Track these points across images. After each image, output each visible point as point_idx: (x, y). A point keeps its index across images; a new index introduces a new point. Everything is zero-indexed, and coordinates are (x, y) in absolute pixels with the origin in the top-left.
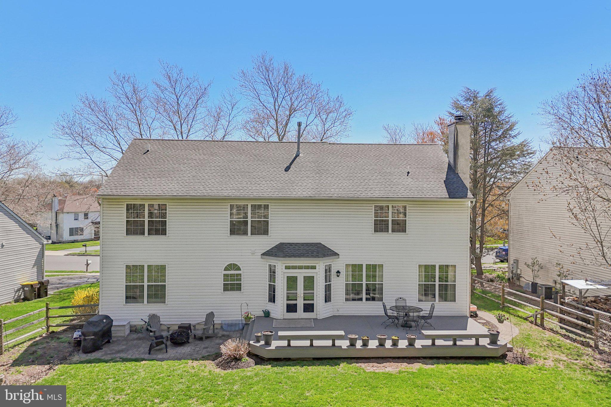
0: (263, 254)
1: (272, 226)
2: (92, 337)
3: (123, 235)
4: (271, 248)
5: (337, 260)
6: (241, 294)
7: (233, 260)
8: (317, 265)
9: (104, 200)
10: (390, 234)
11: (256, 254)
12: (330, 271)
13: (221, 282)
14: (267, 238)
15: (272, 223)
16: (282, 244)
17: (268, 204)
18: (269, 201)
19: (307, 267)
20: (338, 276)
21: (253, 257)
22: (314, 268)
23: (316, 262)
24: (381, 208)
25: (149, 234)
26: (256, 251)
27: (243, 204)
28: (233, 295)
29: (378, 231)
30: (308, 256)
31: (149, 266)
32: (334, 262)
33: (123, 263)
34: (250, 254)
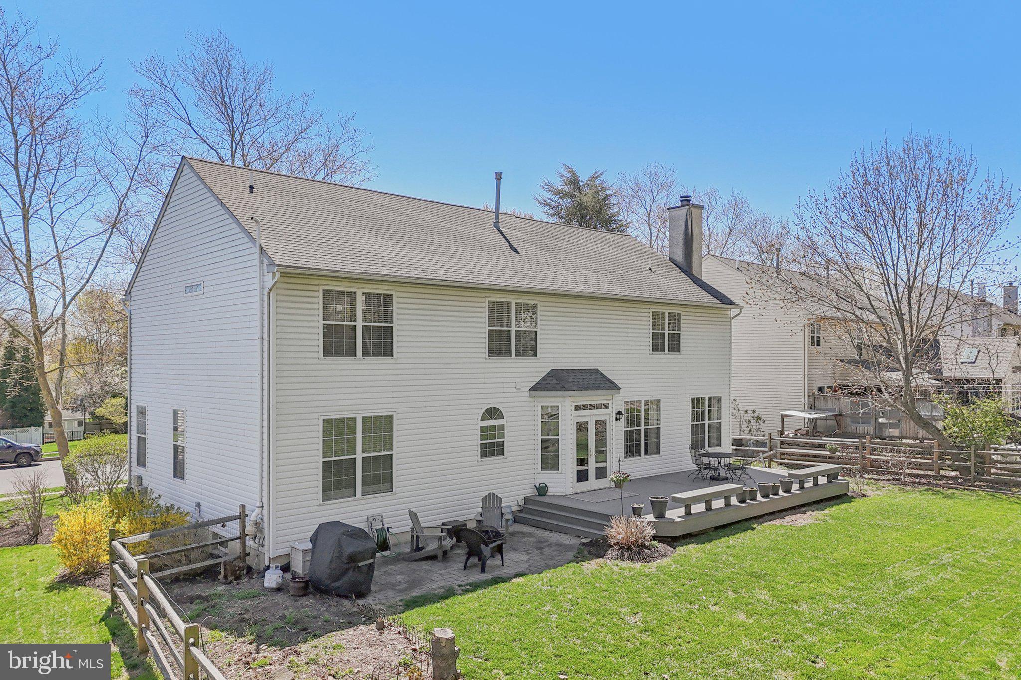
0: (533, 389)
1: (542, 341)
3: (317, 355)
4: (542, 377)
6: (504, 461)
7: (492, 400)
8: (610, 402)
10: (666, 354)
11: (522, 389)
13: (477, 443)
14: (536, 360)
15: (541, 336)
17: (536, 302)
18: (538, 299)
19: (599, 407)
20: (619, 420)
21: (520, 394)
22: (606, 406)
23: (610, 397)
24: (658, 315)
25: (364, 354)
26: (522, 385)
27: (505, 300)
28: (492, 463)
29: (654, 350)
31: (365, 420)
33: (315, 416)
34: (515, 390)
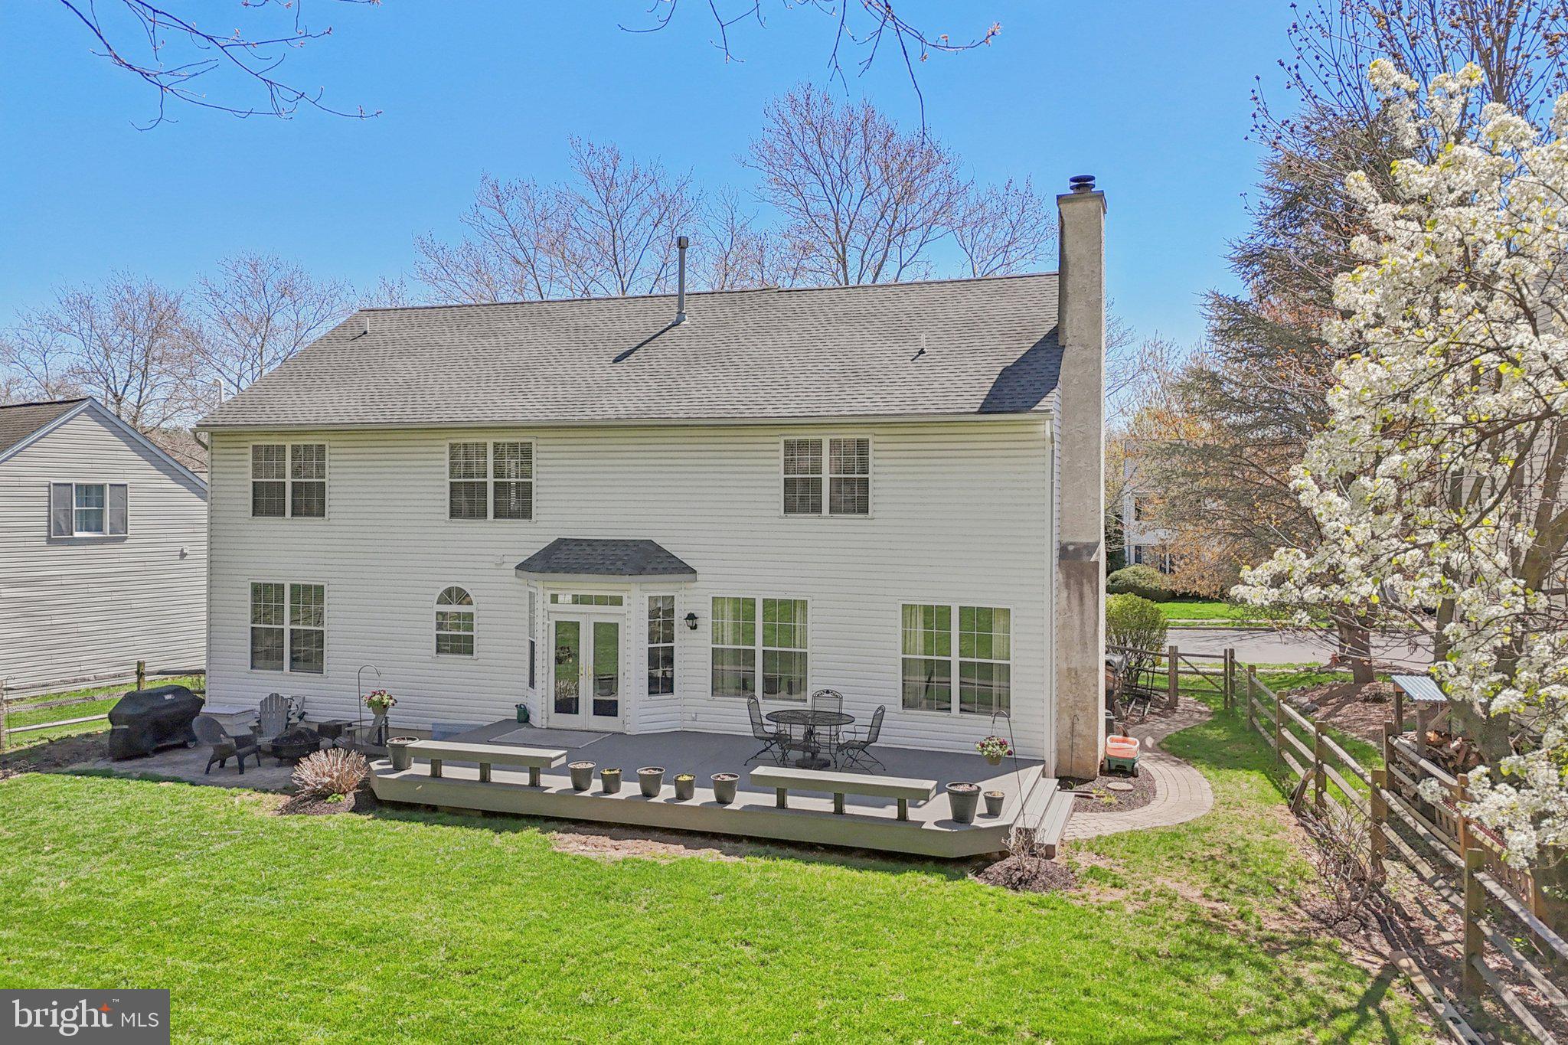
0: (517, 568)
1: (540, 497)
2: (126, 727)
3: (245, 515)
4: (537, 551)
5: (688, 585)
6: (471, 663)
7: (459, 578)
8: (625, 595)
9: (215, 438)
10: (826, 517)
11: (504, 566)
12: (670, 612)
13: (430, 633)
14: (529, 525)
15: (540, 490)
16: (561, 543)
17: (529, 440)
18: (534, 434)
19: (601, 600)
20: (694, 628)
21: (500, 572)
22: (617, 601)
23: (625, 587)
24: (803, 445)
25: (293, 515)
26: (505, 559)
27: (475, 441)
28: (454, 662)
29: (794, 511)
30: (597, 572)
31: (293, 587)
32: (683, 592)
33: (246, 579)
34: (493, 566)
